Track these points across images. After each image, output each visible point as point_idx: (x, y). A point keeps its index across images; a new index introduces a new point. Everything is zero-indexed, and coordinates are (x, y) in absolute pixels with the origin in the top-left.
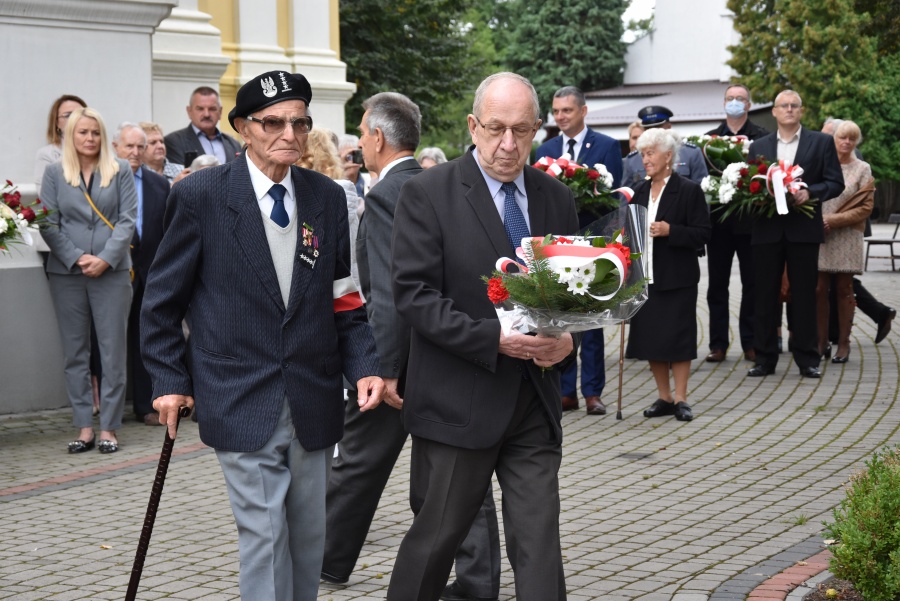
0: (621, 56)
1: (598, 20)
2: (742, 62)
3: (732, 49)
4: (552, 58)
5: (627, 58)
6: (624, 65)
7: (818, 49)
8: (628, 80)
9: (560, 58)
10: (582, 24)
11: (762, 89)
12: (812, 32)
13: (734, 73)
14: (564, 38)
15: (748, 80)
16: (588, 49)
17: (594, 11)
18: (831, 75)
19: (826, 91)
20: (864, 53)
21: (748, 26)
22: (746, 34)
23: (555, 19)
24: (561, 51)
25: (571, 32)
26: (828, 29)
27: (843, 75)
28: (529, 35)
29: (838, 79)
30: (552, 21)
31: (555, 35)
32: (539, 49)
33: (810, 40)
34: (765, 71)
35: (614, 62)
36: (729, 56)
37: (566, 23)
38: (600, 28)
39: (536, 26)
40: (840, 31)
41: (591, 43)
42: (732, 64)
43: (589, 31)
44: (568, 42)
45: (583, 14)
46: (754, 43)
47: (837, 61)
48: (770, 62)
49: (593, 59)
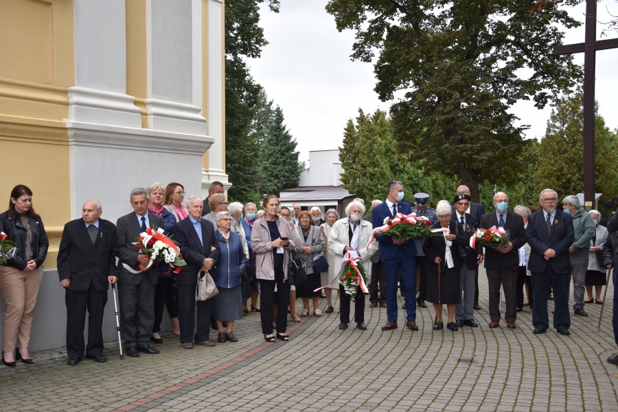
0: (297, 176)
1: (289, 164)
2: (345, 179)
3: (342, 175)
4: (273, 177)
5: (300, 177)
6: (299, 180)
7: (372, 175)
8: (300, 185)
9: (276, 177)
10: (284, 165)
11: (353, 189)
12: (370, 170)
13: (342, 183)
14: (278, 170)
15: (348, 186)
16: (286, 174)
17: (288, 160)
18: (377, 185)
19: (375, 190)
20: (387, 178)
21: (347, 167)
22: (346, 170)
23: (274, 163)
24: (276, 174)
25: (280, 168)
26: (376, 169)
27: (381, 185)
28: (265, 168)
29: (379, 186)
30: (273, 164)
31: (274, 169)
32: (268, 173)
33: (369, 172)
34: (353, 183)
35: (295, 178)
36: (341, 177)
37: (279, 165)
38: (290, 167)
39: (268, 165)
40: (380, 170)
41: (288, 172)
42: (342, 180)
43: (287, 167)
44: (279, 171)
45: (284, 161)
46: (349, 173)
47: (379, 180)
48: (355, 180)
49: (288, 177)
